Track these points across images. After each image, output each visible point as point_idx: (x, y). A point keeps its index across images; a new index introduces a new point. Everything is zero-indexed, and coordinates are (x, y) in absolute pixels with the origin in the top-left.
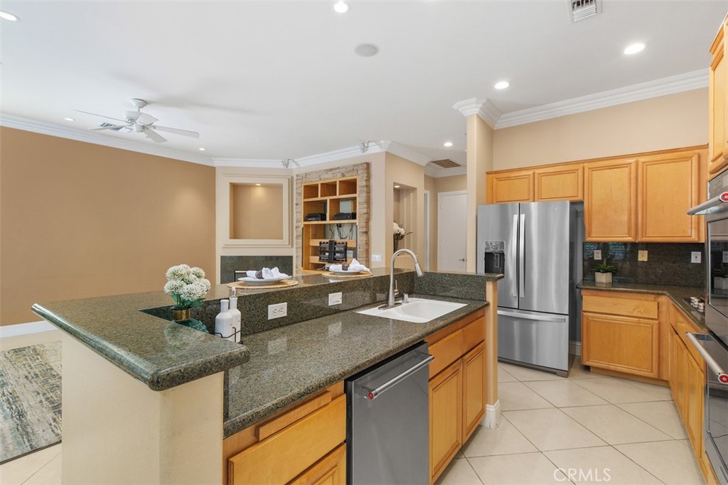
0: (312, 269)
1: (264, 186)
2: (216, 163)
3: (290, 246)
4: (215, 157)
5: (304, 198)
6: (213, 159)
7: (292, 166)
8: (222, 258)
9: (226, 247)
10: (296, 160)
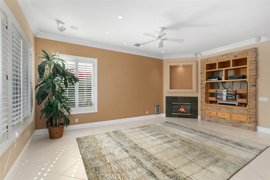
0: (209, 103)
1: (184, 66)
2: (164, 58)
3: (197, 92)
4: (164, 55)
5: (206, 70)
6: (163, 56)
7: (199, 56)
8: (167, 97)
9: (168, 92)
10: (201, 53)
